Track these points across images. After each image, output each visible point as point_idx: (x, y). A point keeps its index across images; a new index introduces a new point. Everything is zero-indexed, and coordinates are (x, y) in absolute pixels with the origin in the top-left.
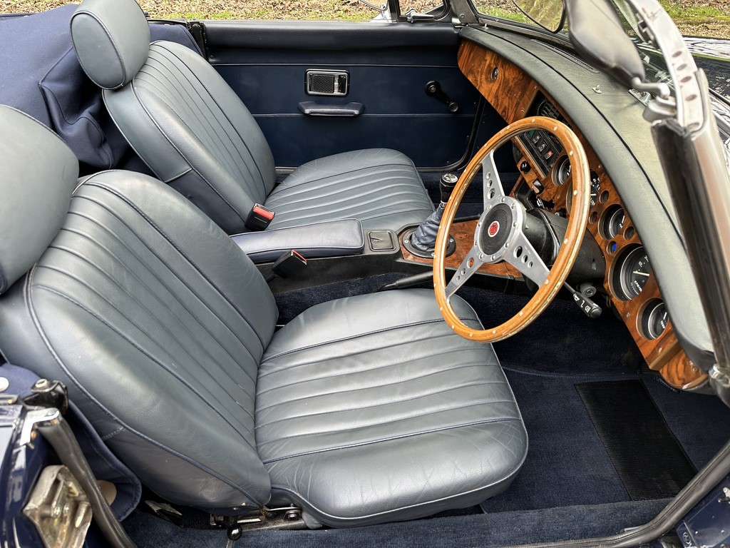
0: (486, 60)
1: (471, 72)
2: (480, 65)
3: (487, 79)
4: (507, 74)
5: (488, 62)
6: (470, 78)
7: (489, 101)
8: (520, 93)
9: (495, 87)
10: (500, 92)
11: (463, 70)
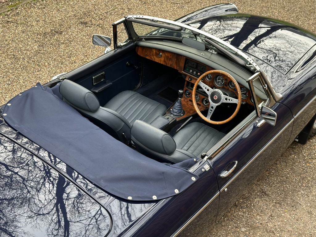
0: (153, 51)
1: (147, 55)
2: (151, 53)
3: (157, 57)
4: (166, 54)
5: (154, 52)
6: (148, 58)
7: (162, 63)
8: (175, 59)
9: (162, 59)
10: (166, 60)
11: (142, 55)
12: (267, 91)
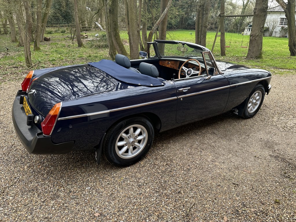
3: (167, 64)
4: (172, 62)
6: (163, 65)
7: (169, 67)
10: (171, 65)
11: (161, 65)
12: (213, 63)
